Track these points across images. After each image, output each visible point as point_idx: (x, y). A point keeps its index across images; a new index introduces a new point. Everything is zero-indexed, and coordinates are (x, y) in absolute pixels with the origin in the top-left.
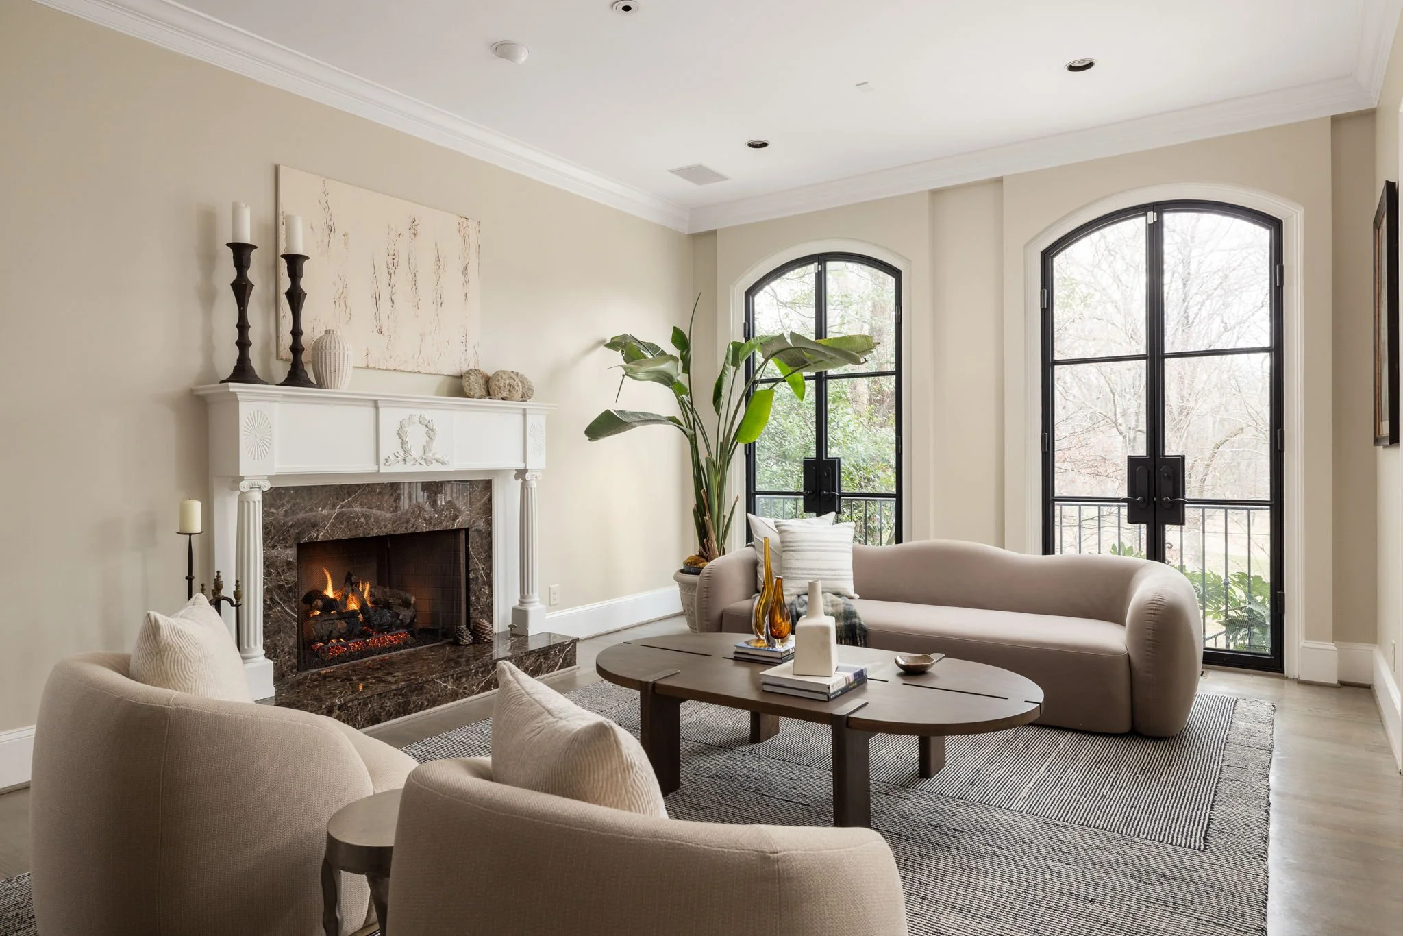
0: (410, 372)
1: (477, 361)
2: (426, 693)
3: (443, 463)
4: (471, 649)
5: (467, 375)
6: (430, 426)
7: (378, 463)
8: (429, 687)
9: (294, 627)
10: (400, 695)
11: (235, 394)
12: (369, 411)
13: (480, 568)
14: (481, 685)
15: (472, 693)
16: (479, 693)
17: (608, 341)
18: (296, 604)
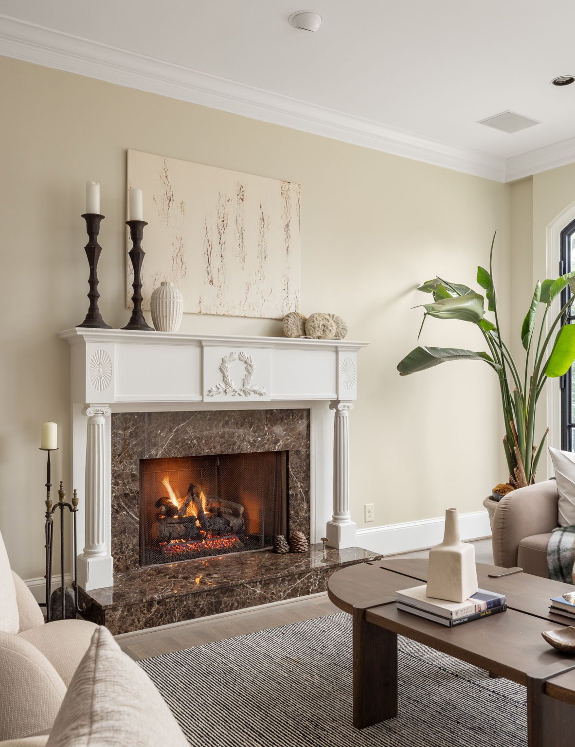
0: (237, 316)
1: (297, 306)
2: (237, 596)
3: (261, 394)
4: (287, 556)
5: (287, 318)
6: (248, 361)
7: (202, 393)
8: (239, 590)
9: (137, 529)
10: (212, 596)
11: (81, 336)
12: (194, 351)
13: (299, 486)
14: (288, 592)
15: (279, 598)
16: (285, 598)
17: (422, 285)
18: (139, 509)
